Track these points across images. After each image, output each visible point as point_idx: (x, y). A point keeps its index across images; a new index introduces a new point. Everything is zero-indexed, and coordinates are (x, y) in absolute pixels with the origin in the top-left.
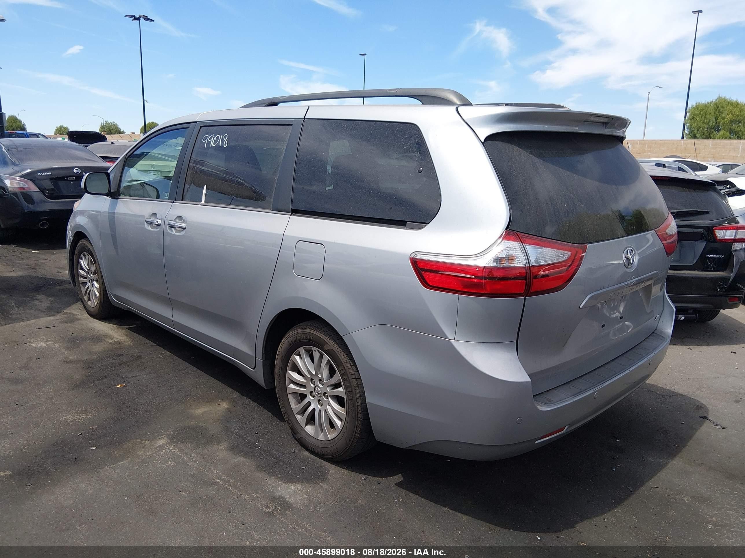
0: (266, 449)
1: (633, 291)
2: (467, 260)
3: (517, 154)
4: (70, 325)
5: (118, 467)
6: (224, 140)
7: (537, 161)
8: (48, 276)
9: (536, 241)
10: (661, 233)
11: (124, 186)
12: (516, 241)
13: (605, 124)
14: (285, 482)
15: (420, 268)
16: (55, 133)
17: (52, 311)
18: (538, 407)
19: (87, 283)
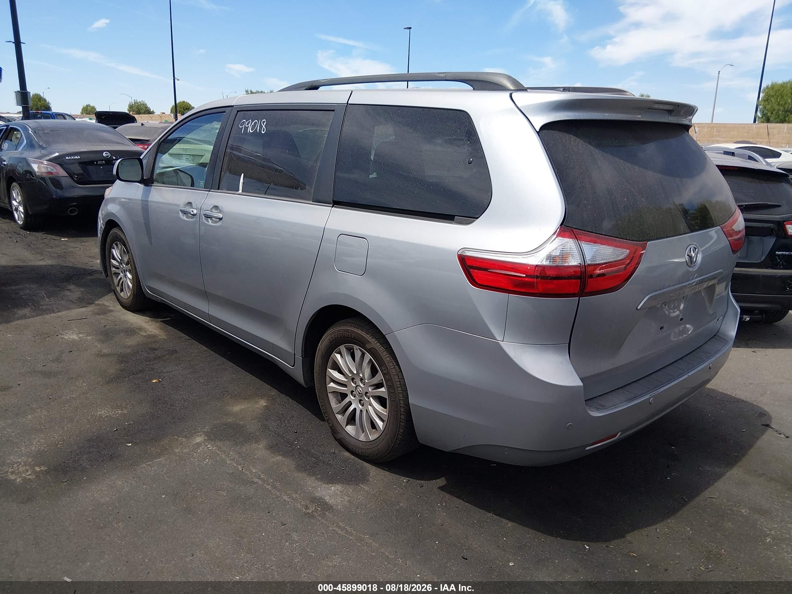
0: (305, 448)
1: (696, 291)
2: (518, 258)
3: (575, 144)
4: (102, 317)
5: (155, 464)
6: (263, 126)
7: (596, 152)
8: (80, 266)
9: (593, 239)
10: (727, 228)
11: (157, 173)
12: (571, 238)
13: (670, 112)
14: (325, 483)
15: (468, 266)
16: (81, 113)
17: (83, 302)
18: (589, 412)
19: (119, 274)
